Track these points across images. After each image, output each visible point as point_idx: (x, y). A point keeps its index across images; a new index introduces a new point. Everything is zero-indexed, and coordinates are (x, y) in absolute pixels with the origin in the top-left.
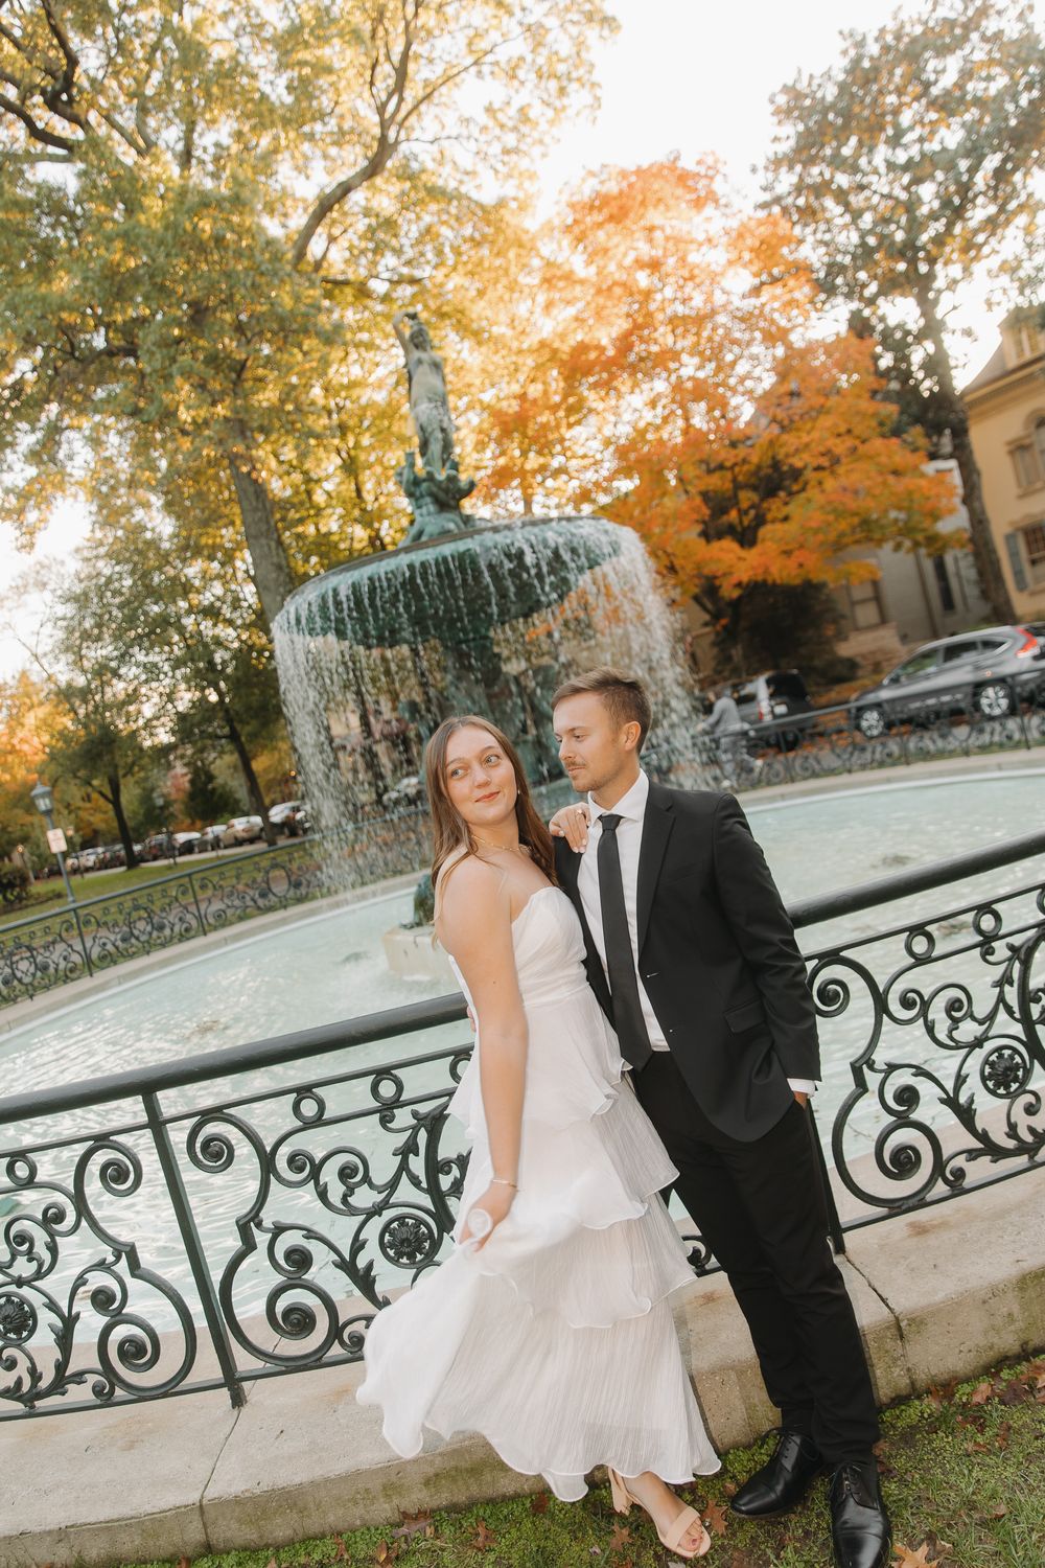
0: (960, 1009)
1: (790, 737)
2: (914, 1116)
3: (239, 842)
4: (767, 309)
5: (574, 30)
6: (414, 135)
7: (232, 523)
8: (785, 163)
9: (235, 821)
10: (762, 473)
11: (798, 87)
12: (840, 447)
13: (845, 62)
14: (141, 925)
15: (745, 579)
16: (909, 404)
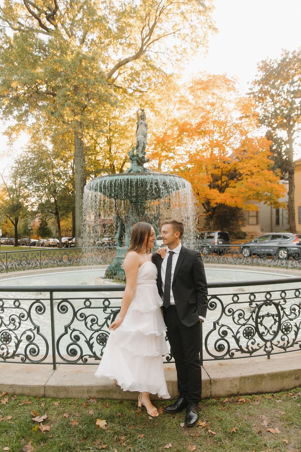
0: (241, 316)
1: (221, 251)
2: (226, 338)
3: (50, 246)
4: (243, 125)
5: (205, 30)
6: (150, 50)
7: (71, 150)
8: (258, 83)
9: (50, 239)
10: (231, 172)
11: (267, 62)
12: (255, 170)
13: (282, 58)
14: (24, 262)
15: (219, 202)
16: (278, 162)
